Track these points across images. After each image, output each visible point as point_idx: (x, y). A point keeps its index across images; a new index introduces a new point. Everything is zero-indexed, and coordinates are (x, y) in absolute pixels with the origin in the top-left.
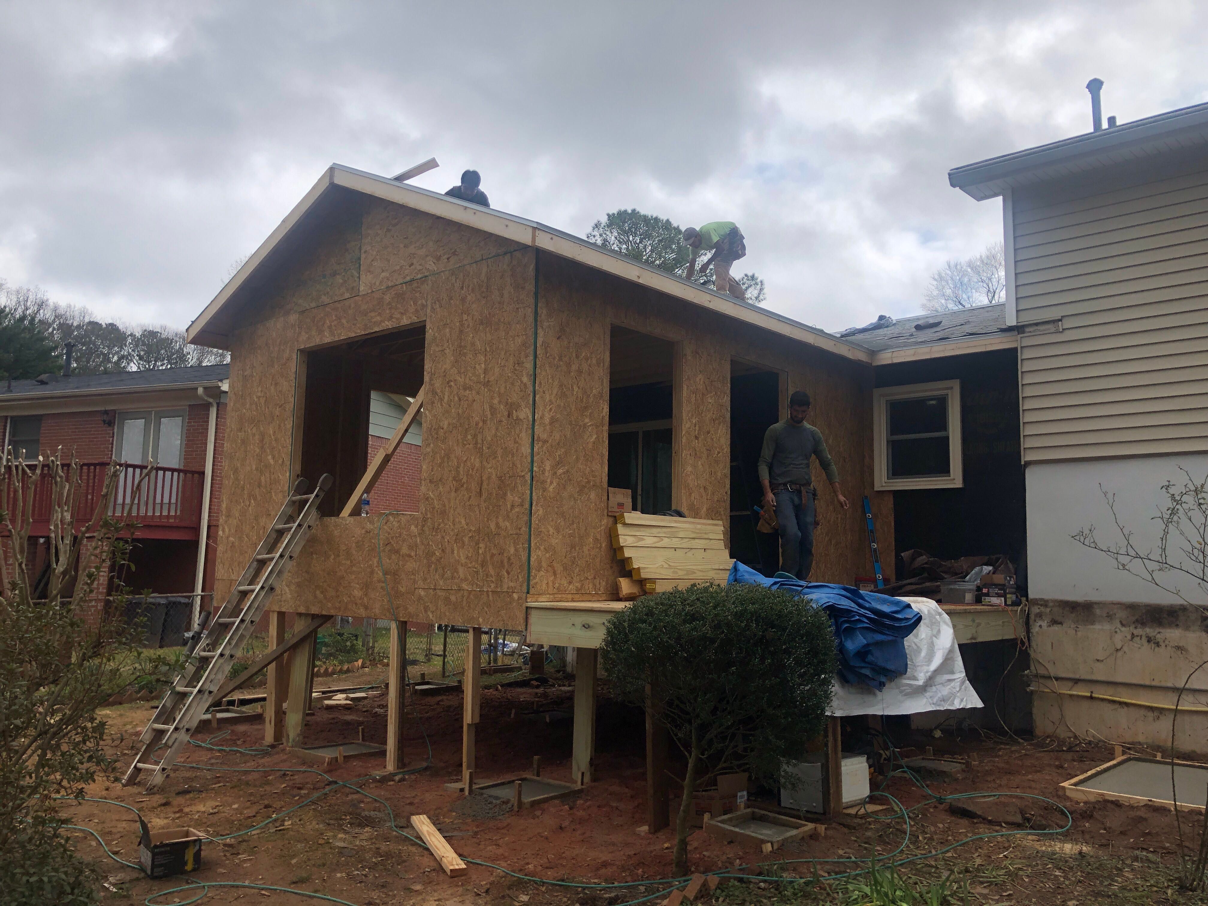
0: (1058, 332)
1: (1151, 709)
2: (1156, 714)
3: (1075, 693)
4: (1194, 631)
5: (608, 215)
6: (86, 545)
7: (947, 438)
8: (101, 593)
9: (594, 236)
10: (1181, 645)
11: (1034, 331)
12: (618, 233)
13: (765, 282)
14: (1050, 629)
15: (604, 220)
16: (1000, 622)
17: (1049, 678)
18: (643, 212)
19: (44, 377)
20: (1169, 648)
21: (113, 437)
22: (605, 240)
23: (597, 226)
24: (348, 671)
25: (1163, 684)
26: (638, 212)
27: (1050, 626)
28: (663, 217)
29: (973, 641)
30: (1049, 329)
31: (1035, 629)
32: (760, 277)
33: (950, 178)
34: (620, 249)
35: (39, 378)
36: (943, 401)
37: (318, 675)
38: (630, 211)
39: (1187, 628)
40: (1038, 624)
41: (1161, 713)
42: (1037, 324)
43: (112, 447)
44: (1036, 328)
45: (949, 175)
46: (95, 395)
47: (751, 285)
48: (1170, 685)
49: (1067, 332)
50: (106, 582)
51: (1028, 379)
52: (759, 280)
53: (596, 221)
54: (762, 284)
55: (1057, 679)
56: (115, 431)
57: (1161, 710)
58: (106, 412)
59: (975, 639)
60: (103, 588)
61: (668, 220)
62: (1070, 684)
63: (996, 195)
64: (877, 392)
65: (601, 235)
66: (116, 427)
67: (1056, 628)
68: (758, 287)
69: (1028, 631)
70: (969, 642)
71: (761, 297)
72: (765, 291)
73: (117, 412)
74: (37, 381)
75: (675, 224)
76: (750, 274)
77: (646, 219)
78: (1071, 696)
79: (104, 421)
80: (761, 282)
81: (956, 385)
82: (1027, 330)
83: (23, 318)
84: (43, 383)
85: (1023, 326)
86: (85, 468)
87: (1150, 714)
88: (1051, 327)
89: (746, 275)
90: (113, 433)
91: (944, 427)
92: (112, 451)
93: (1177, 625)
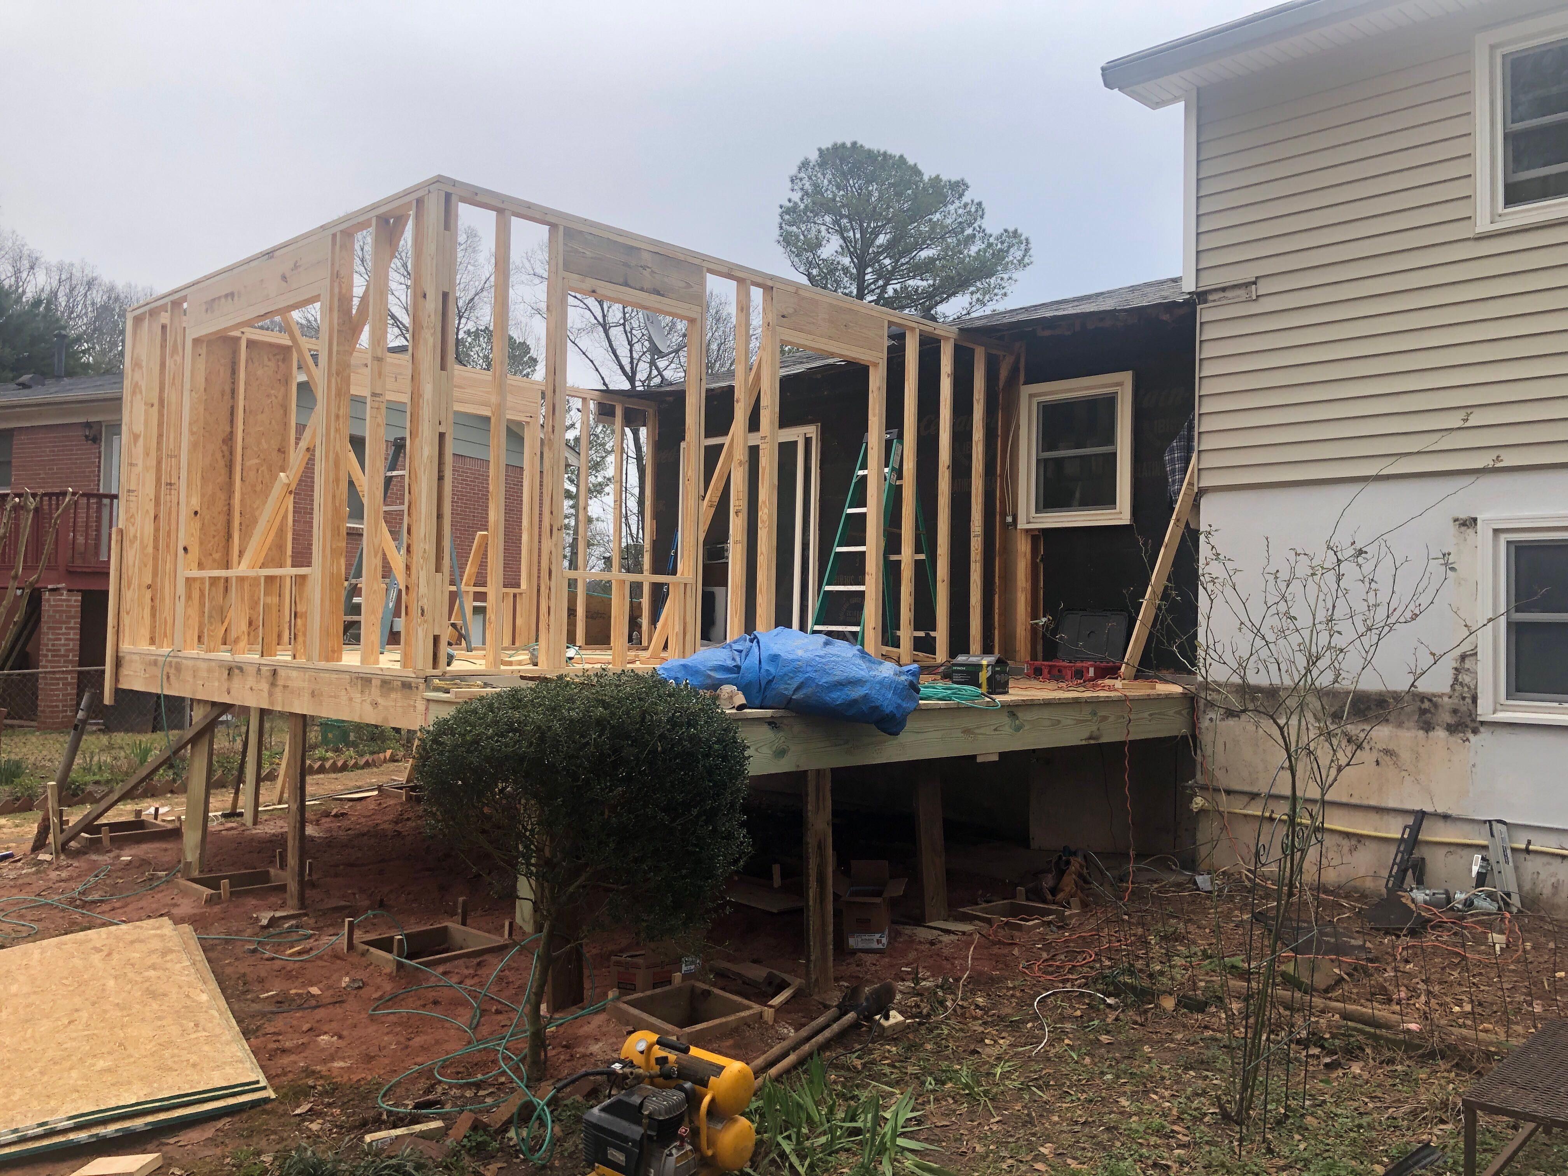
0: (1250, 300)
1: (1347, 835)
2: (1354, 842)
3: (1250, 812)
4: (1408, 729)
5: (820, 150)
6: (48, 600)
7: (1115, 454)
8: (71, 662)
9: (801, 180)
10: (1390, 747)
11: (1219, 300)
12: (833, 174)
13: (1031, 240)
14: (1224, 723)
15: (814, 156)
16: (1146, 715)
17: (1217, 790)
18: (867, 145)
19: (25, 378)
20: (1375, 751)
21: (100, 458)
22: (816, 186)
23: (805, 165)
24: (367, 765)
25: (1365, 802)
26: (861, 146)
27: (1223, 719)
28: (895, 151)
29: (1092, 742)
30: (1239, 297)
31: (1205, 723)
32: (1025, 233)
33: (1103, 75)
34: (835, 196)
35: (21, 380)
36: (1109, 402)
37: (312, 771)
38: (849, 145)
39: (1400, 725)
40: (1208, 717)
41: (1359, 841)
42: (1224, 289)
43: (99, 471)
44: (1222, 295)
45: (1103, 69)
46: (72, 402)
47: (1013, 245)
48: (1373, 803)
49: (1262, 300)
50: (78, 648)
51: (1208, 370)
52: (1023, 238)
53: (802, 159)
54: (1027, 243)
55: (1228, 792)
56: (103, 449)
57: (1360, 838)
58: (88, 425)
59: (1094, 739)
60: (74, 656)
61: (901, 157)
62: (1246, 799)
63: (1175, 99)
64: (1026, 391)
65: (810, 178)
66: (103, 444)
67: (1231, 722)
68: (1023, 247)
69: (1194, 725)
70: (1084, 743)
71: (1026, 260)
72: (1031, 252)
73: (104, 425)
74: (19, 384)
75: (911, 161)
76: (1011, 229)
77: (871, 156)
78: (1245, 816)
79: (86, 437)
80: (1027, 239)
81: (1127, 378)
82: (1210, 298)
83: (37, 303)
84: (24, 386)
85: (1206, 293)
86: (46, 498)
87: (1346, 843)
88: (1242, 293)
89: (1006, 231)
90: (100, 453)
91: (1110, 437)
92: (99, 476)
93: (1387, 720)
